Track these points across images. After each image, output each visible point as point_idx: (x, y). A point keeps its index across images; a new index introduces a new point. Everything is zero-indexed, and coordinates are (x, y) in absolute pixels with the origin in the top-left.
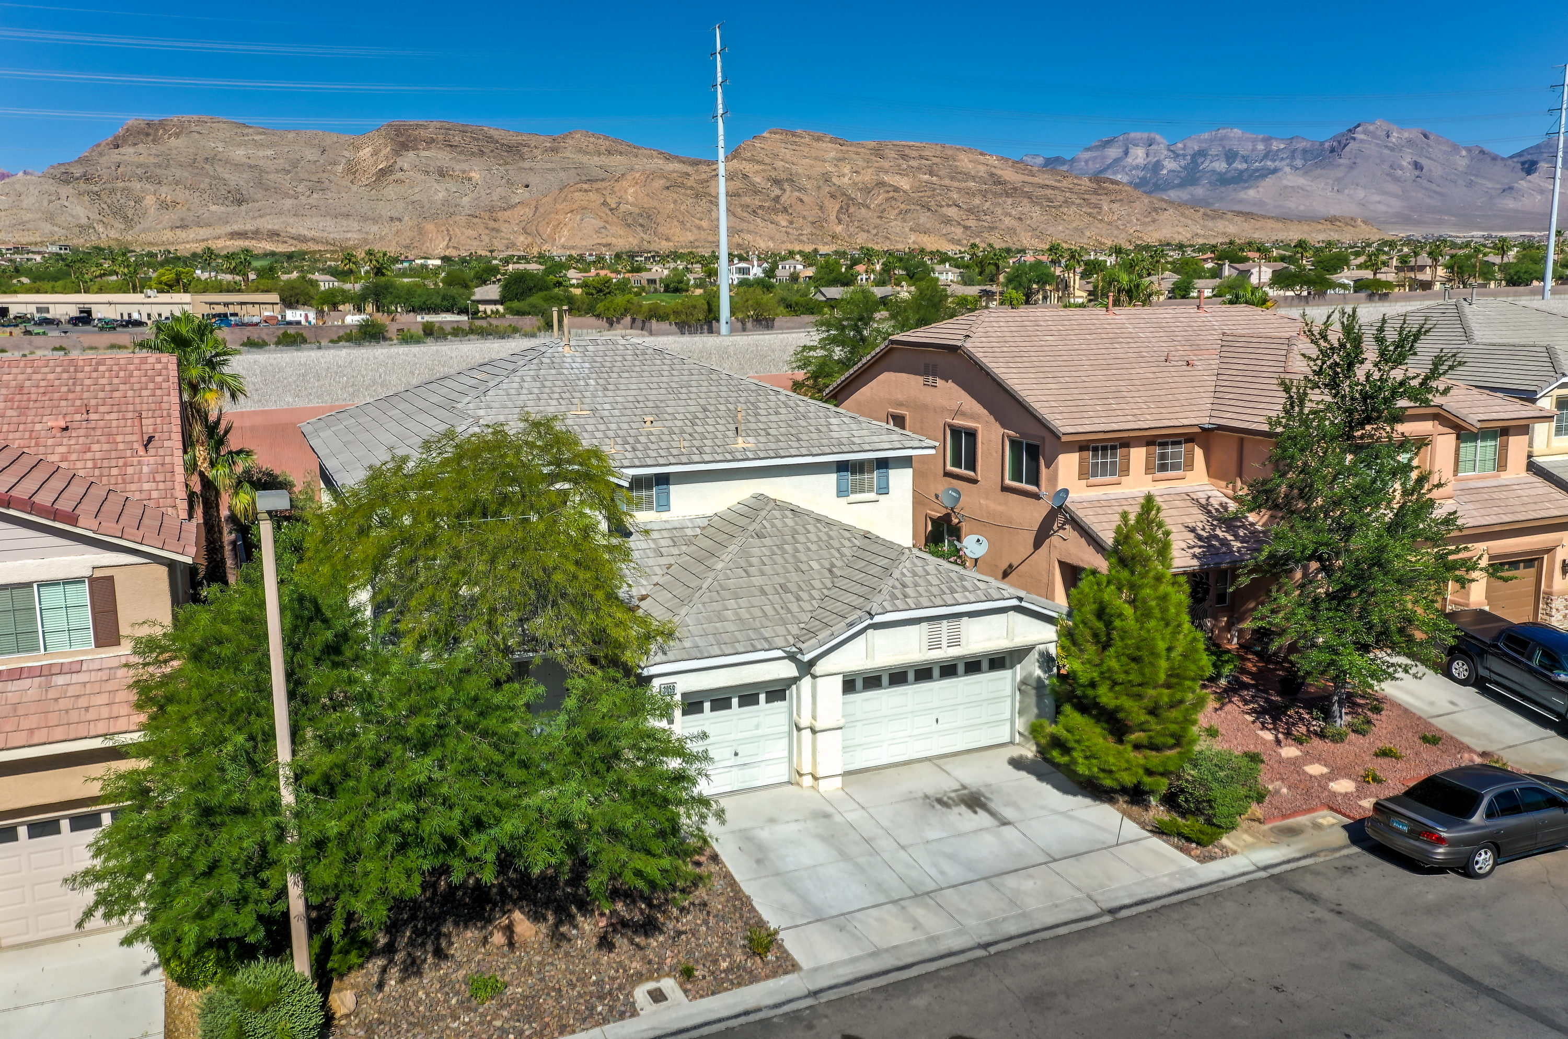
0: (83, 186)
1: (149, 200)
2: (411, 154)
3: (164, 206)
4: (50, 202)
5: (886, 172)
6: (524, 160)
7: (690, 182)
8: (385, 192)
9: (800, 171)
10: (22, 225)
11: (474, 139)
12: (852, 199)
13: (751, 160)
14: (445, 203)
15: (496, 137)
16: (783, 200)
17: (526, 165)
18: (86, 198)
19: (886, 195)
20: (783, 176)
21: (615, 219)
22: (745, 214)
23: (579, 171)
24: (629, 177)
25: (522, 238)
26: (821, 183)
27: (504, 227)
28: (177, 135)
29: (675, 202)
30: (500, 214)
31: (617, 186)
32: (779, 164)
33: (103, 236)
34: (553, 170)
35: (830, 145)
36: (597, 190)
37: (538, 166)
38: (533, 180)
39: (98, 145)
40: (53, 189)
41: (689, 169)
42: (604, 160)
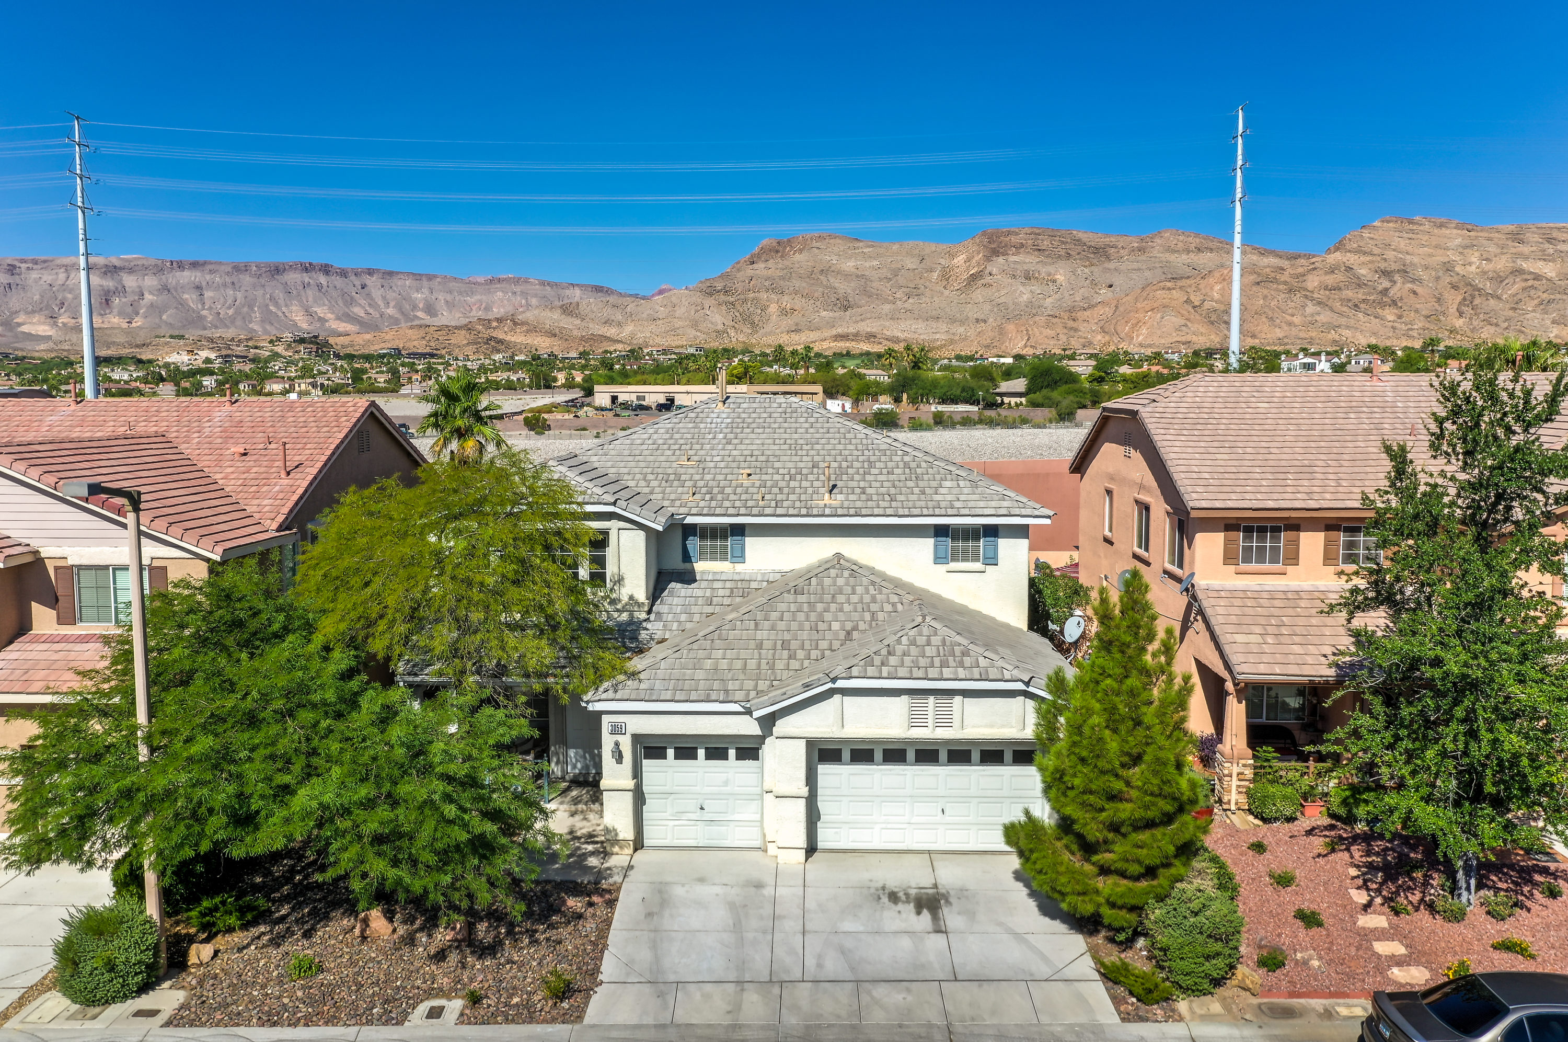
0: (722, 298)
1: (773, 308)
2: (1001, 260)
3: (784, 312)
4: (697, 311)
5: (1526, 258)
6: (1110, 260)
7: (1285, 277)
8: (973, 296)
9: (1416, 260)
10: (674, 331)
11: (1063, 243)
12: (1479, 290)
13: (1359, 251)
14: (1030, 304)
15: (1084, 240)
16: (1392, 293)
17: (1112, 265)
18: (724, 307)
19: (1524, 284)
20: (1394, 267)
21: (1198, 317)
22: (1345, 309)
23: (1166, 270)
24: (1217, 274)
25: (1099, 337)
26: (1441, 274)
27: (1083, 327)
28: (801, 251)
29: (1265, 298)
30: (1079, 314)
31: (1203, 284)
32: (1390, 255)
33: (734, 340)
34: (1139, 269)
35: (1455, 231)
36: (1181, 288)
37: (1123, 267)
38: (1117, 280)
39: (738, 263)
40: (699, 300)
41: (1285, 263)
42: (1193, 258)
